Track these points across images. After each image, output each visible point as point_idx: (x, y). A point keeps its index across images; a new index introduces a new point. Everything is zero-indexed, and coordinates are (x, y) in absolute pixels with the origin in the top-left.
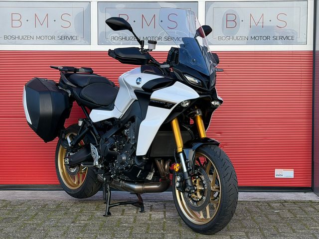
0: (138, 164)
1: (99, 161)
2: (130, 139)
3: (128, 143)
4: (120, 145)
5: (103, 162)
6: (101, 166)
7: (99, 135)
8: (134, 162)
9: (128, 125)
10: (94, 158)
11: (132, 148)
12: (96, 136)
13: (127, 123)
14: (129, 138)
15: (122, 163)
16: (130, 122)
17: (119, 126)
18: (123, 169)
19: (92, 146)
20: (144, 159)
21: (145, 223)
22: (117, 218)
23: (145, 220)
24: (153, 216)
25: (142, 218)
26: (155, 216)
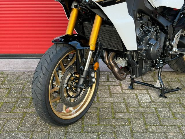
21: (138, 110)
22: (109, 102)
23: (136, 106)
24: (140, 97)
25: (131, 103)
26: (142, 98)
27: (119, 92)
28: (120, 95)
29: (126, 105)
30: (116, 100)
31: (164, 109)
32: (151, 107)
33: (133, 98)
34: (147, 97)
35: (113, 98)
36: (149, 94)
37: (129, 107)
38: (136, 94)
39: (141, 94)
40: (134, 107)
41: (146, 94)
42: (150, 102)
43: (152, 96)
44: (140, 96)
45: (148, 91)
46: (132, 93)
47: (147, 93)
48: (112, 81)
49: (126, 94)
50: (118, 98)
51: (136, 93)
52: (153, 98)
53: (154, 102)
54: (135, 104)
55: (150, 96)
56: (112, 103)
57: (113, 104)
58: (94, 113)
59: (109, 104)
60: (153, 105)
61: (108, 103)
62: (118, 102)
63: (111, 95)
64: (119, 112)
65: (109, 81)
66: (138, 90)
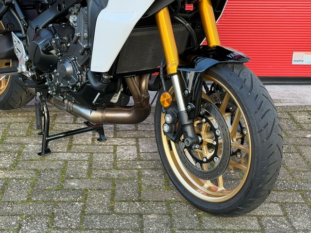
0: (94, 84)
1: (28, 64)
2: (78, 38)
3: (76, 42)
4: (61, 43)
5: (33, 67)
6: (30, 74)
7: (25, 19)
8: (87, 79)
9: (75, 10)
10: (19, 57)
11: (83, 54)
12: (21, 20)
13: (73, 6)
14: (77, 34)
15: (67, 77)
16: (79, 5)
17: (60, 9)
18: (68, 88)
19: (15, 37)
20: (106, 77)
21: (108, 175)
22: (61, 160)
23: (107, 168)
24: (120, 152)
25: (102, 161)
26: (123, 153)
27: (86, 141)
28: (87, 147)
29: (90, 165)
30: (76, 156)
31: (154, 173)
32: (132, 169)
33: (108, 153)
34: (133, 151)
35: (72, 152)
36: (137, 146)
37: (95, 169)
38: (115, 146)
39: (123, 145)
40: (102, 169)
41: (133, 145)
42: (135, 160)
43: (141, 150)
44: (121, 150)
45: (137, 141)
46: (109, 144)
47: (135, 145)
48: (81, 122)
49: (97, 145)
50: (82, 152)
51: (115, 144)
52: (143, 152)
53: (142, 160)
54: (107, 164)
55: (138, 150)
56: (66, 162)
57: (68, 162)
58: (27, 180)
59: (60, 165)
60: (138, 165)
61: (60, 162)
62: (78, 160)
63: (70, 147)
64: (72, 178)
65: (76, 123)
66: (120, 139)
